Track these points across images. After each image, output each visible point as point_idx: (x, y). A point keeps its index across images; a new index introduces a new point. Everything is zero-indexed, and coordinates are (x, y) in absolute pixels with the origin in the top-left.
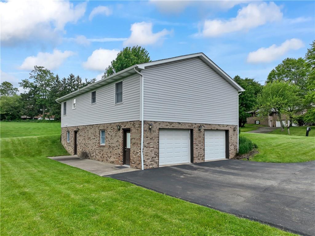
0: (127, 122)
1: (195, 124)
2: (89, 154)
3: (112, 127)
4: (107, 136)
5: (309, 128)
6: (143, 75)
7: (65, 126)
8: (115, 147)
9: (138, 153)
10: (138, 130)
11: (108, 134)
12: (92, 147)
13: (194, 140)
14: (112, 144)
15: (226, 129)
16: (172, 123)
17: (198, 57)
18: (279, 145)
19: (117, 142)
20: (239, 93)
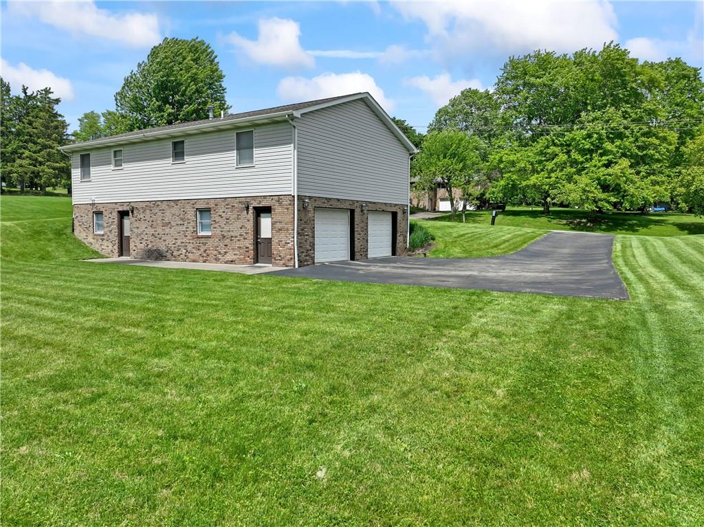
0: (265, 197)
1: (357, 201)
2: (167, 252)
3: (227, 205)
4: (218, 219)
5: (496, 213)
6: (297, 127)
7: (91, 202)
8: (236, 237)
9: (289, 243)
10: (288, 209)
11: (220, 216)
12: (176, 239)
13: (356, 226)
14: (229, 231)
15: (394, 209)
16: (330, 199)
17: (361, 99)
18: (462, 236)
19: (241, 228)
20: (410, 155)
